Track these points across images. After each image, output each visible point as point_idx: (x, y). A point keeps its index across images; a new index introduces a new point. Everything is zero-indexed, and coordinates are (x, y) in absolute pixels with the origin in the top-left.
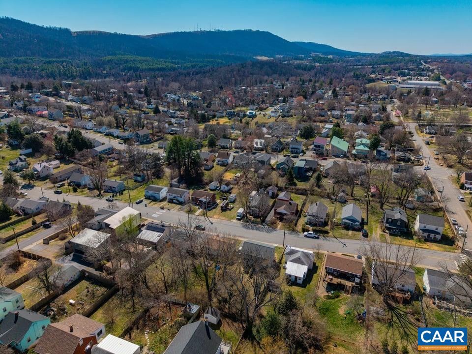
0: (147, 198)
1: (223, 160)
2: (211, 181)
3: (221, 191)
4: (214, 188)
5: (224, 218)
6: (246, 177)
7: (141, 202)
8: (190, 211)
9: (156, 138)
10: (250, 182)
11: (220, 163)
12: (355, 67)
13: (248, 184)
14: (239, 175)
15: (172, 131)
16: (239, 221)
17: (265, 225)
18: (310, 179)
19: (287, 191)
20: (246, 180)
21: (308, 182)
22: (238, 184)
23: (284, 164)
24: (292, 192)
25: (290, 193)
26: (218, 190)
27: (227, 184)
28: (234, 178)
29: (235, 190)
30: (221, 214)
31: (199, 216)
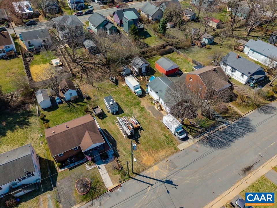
1: (2, 47)
5: (162, 153)
6: (75, 60)
14: (55, 62)
16: (189, 142)
17: (223, 120)
18: (146, 31)
19: (148, 57)
20: (78, 64)
21: (150, 36)
22: (77, 77)
23: (107, 22)
24: (154, 56)
25: (152, 57)
26: (59, 103)
27: (71, 86)
28: (58, 69)
29: (87, 90)
30: (141, 146)
31: (121, 186)
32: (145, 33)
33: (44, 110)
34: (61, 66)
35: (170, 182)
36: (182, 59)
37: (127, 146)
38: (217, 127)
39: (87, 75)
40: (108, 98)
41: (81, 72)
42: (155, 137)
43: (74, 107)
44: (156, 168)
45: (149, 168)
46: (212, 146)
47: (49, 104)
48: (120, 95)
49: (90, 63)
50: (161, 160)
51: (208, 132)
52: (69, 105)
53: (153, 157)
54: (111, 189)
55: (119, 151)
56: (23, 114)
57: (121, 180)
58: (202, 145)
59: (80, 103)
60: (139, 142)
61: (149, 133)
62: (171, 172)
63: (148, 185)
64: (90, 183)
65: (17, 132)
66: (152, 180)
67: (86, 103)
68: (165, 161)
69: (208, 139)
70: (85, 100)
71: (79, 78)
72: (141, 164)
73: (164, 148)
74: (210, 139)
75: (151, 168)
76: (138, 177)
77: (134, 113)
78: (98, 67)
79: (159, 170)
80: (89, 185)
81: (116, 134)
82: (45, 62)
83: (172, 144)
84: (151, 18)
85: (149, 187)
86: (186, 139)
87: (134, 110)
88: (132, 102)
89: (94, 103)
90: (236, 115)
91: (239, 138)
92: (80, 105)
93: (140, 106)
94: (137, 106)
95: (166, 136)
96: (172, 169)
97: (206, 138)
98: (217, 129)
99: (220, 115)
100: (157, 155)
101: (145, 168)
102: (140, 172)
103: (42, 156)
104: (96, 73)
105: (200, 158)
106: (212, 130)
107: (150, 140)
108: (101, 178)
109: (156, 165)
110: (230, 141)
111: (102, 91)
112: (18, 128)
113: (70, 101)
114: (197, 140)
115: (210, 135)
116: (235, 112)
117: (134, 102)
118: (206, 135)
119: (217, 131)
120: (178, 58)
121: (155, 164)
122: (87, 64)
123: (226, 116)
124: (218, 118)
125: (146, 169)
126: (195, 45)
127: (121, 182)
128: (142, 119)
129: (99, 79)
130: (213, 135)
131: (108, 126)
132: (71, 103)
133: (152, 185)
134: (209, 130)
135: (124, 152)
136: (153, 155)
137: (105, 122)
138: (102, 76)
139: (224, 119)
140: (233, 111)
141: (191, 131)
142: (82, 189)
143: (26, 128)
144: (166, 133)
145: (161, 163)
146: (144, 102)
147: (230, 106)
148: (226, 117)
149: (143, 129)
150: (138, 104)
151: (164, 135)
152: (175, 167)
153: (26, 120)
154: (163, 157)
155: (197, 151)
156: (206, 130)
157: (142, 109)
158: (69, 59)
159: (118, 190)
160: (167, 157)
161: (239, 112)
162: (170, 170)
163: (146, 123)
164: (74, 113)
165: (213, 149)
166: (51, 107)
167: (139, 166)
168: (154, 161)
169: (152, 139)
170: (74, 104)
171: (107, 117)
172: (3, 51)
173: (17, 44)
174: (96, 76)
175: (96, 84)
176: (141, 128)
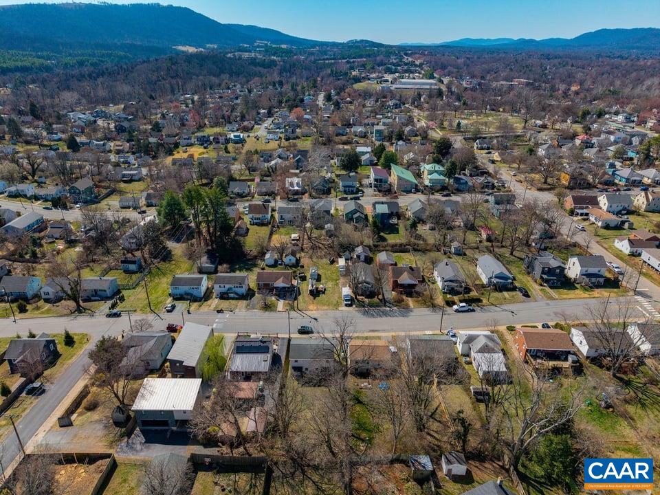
0: (179, 298)
1: (260, 216)
2: (264, 252)
5: (326, 307)
6: (310, 238)
7: (173, 307)
8: (267, 307)
9: (104, 192)
10: (321, 246)
11: (255, 221)
12: (327, 61)
13: (320, 248)
14: (294, 236)
15: (124, 176)
16: (350, 308)
17: (391, 306)
18: (398, 228)
19: (378, 250)
20: (311, 242)
21: (398, 233)
22: (305, 251)
23: (357, 211)
25: (381, 251)
26: (280, 264)
27: (293, 254)
28: (293, 242)
29: (305, 261)
30: (315, 301)
31: (286, 312)
32: (394, 229)
33: (267, 265)
34: (297, 240)
35: (316, 319)
37: (305, 298)
38: (381, 307)
39: (313, 252)
41: (309, 248)
45: (309, 311)
46: (364, 315)
47: (273, 263)
48: (327, 272)
49: (321, 243)
50: (321, 310)
52: (286, 268)
53: (317, 307)
54: (279, 311)
55: (298, 298)
56: (251, 264)
57: (289, 309)
58: (358, 312)
59: (294, 268)
60: (315, 298)
61: (327, 297)
63: (301, 315)
64: (270, 305)
66: (306, 315)
68: (323, 311)
69: (365, 311)
70: (299, 268)
72: (307, 308)
73: (329, 306)
74: (367, 311)
75: (311, 311)
76: (299, 312)
77: (328, 284)
78: (325, 247)
79: (314, 313)
81: (304, 291)
82: (286, 234)
83: (337, 305)
86: (350, 305)
87: (329, 282)
88: (333, 278)
89: (304, 270)
90: (407, 306)
91: (389, 318)
94: (334, 281)
96: (324, 315)
99: (393, 303)
100: (321, 307)
101: (307, 310)
102: (303, 311)
103: (251, 287)
104: (321, 252)
106: (375, 308)
107: (324, 300)
108: (277, 305)
110: (380, 316)
111: (316, 265)
112: (244, 271)
113: (287, 265)
114: (357, 309)
115: (370, 309)
119: (378, 309)
122: (318, 243)
123: (397, 304)
124: (389, 304)
127: (287, 310)
128: (330, 288)
129: (321, 257)
130: (372, 310)
131: (302, 286)
132: (288, 267)
133: (304, 317)
134: (373, 307)
135: (301, 300)
137: (302, 284)
138: (324, 255)
139: (393, 305)
140: (406, 303)
141: (358, 303)
142: (264, 305)
147: (407, 300)
150: (337, 280)
152: (326, 315)
153: (251, 268)
155: (350, 313)
158: (306, 237)
159: (283, 312)
160: (327, 310)
161: (410, 305)
162: (322, 315)
165: (362, 316)
166: (272, 265)
167: (305, 307)
168: (316, 309)
171: (306, 280)
172: (259, 219)
173: (272, 216)
174: (319, 254)
175: (314, 260)
176: (324, 293)
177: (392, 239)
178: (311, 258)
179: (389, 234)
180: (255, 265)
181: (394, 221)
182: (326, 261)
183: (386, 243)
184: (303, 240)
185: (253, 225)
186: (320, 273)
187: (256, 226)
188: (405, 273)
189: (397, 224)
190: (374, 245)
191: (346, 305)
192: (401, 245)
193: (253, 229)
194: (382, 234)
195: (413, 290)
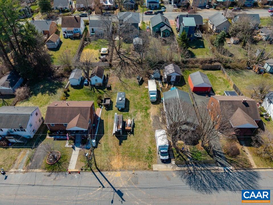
1: (72, 29)
2: (69, 71)
3: (93, 86)
4: (77, 83)
5: (135, 163)
6: (118, 53)
10: (129, 61)
11: (68, 34)
13: (128, 64)
14: (104, 50)
17: (224, 162)
18: (203, 42)
19: (188, 67)
20: (120, 57)
21: (204, 47)
22: (113, 68)
23: (164, 24)
24: (196, 68)
25: (193, 69)
26: (86, 85)
27: (99, 73)
28: (102, 57)
29: (113, 81)
30: (121, 148)
31: (79, 173)
32: (199, 44)
33: (72, 86)
34: (106, 55)
35: (120, 194)
36: (224, 80)
37: (109, 142)
38: (211, 166)
39: (121, 69)
40: (121, 94)
41: (117, 65)
42: (140, 146)
43: (94, 92)
44: (118, 174)
45: (112, 171)
46: (190, 183)
48: (136, 96)
49: (129, 59)
50: (129, 170)
51: (196, 167)
52: (92, 89)
53: (124, 163)
54: (71, 172)
55: (100, 143)
56: (57, 84)
57: (84, 168)
58: (180, 176)
59: (100, 91)
60: (122, 143)
61: (137, 140)
62: (129, 185)
63: (101, 185)
64: (60, 158)
65: (45, 96)
66: (107, 183)
67: (105, 91)
68: (131, 173)
69: (190, 174)
70: (106, 90)
71: (114, 69)
72: (109, 164)
73: (140, 161)
74: (193, 175)
75: (114, 172)
76: (98, 174)
77: (137, 115)
78: (134, 64)
79: (119, 178)
80: (58, 159)
81: (109, 128)
83: (150, 161)
84: (214, 29)
85: (100, 187)
87: (139, 113)
88: (142, 106)
89: (111, 94)
90: (246, 164)
91: (229, 191)
92: (100, 92)
93: (146, 112)
94: (144, 111)
95: (150, 150)
96: (132, 183)
97: (190, 172)
98: (209, 169)
99: (225, 156)
100: (128, 164)
101: (110, 169)
102: (103, 170)
104: (129, 69)
105: (166, 188)
106: (202, 166)
107: (132, 147)
108: (70, 159)
109: (120, 172)
110: (215, 188)
111: (124, 86)
112: (47, 93)
113: (94, 86)
114: (178, 168)
115: (197, 170)
116: (246, 160)
117: (144, 106)
118: (191, 168)
119: (208, 170)
120: (220, 78)
121: (120, 170)
122: (126, 59)
123: (232, 159)
124: (220, 158)
125: (109, 171)
126: (251, 69)
127: (82, 170)
128: (139, 124)
129: (129, 75)
130: (199, 172)
131: (108, 118)
132: (94, 88)
133: (104, 187)
134: (199, 165)
135: (103, 146)
136: (125, 161)
137: (107, 114)
138: (133, 73)
139: (227, 161)
140: (245, 159)
141: (178, 157)
142: (51, 160)
143: (52, 95)
144: (152, 148)
145: (127, 172)
146: (153, 110)
147: (244, 151)
148: (231, 161)
149: (133, 134)
150: (147, 109)
151: (149, 148)
152: (136, 183)
153: (56, 89)
154: (132, 168)
155: (169, 179)
156: (195, 164)
157: (147, 115)
158: (115, 51)
159: (76, 175)
160: (136, 169)
161: (251, 162)
162: (129, 183)
163: (141, 130)
164: (91, 96)
165: (188, 186)
166: (78, 85)
167: (106, 164)
168: (122, 167)
169: (135, 147)
170: (95, 90)
171: (112, 110)
172: (72, 32)
173: (86, 29)
174: (128, 72)
175: (123, 79)
176: (132, 132)
177: (201, 54)
178: (119, 76)
179: (196, 48)
180: (60, 85)
181: (199, 34)
182: (134, 80)
183: (195, 59)
184: (112, 55)
185: (67, 38)
186: (128, 98)
187: (69, 40)
188: (239, 111)
189: (201, 38)
190: (183, 62)
191: (164, 161)
192: (211, 61)
193: (67, 42)
194: (190, 49)
195: (253, 137)
